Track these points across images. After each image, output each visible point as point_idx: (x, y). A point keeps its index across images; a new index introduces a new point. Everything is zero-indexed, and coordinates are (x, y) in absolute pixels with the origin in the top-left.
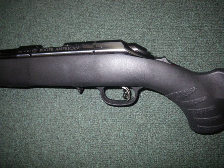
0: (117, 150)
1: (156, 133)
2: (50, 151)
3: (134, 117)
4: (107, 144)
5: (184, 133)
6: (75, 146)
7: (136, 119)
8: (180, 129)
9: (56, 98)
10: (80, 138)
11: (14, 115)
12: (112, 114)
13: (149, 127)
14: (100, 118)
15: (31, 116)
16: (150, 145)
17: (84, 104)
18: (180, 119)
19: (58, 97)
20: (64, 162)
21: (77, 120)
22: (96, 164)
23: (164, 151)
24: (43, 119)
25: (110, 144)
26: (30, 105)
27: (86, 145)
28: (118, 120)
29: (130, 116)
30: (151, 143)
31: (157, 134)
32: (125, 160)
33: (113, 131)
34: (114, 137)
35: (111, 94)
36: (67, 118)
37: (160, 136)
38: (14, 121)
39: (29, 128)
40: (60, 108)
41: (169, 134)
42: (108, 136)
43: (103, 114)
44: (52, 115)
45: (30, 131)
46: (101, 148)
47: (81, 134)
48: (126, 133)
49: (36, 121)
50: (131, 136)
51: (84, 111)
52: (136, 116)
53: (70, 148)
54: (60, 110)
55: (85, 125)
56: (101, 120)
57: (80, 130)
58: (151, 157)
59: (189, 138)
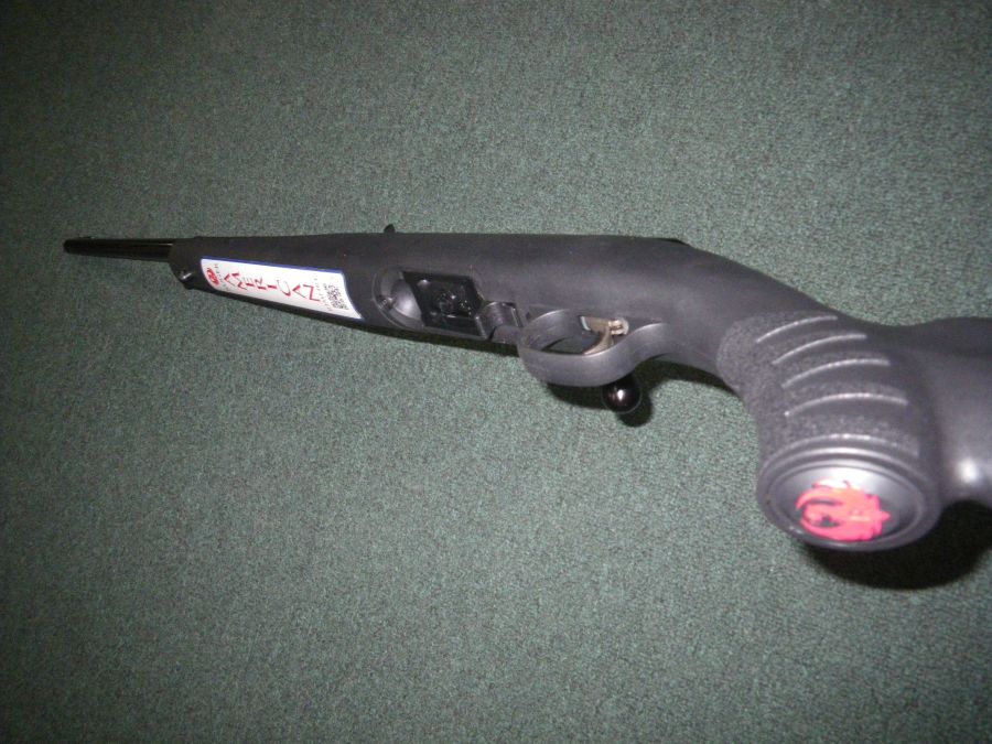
0: (667, 684)
1: (778, 680)
2: (512, 627)
3: (736, 620)
4: (650, 662)
5: (853, 709)
6: (574, 637)
7: (740, 626)
8: (844, 693)
9: (559, 504)
10: (588, 622)
11: (449, 513)
12: (684, 593)
13: (765, 657)
14: (651, 592)
15: (489, 528)
16: (753, 702)
17: (622, 543)
18: (853, 668)
19: (564, 505)
20: (538, 664)
21: (594, 578)
22: (609, 697)
23: (784, 734)
24: (515, 546)
25: (656, 664)
26: (493, 500)
27: (599, 646)
28: (692, 613)
29: (726, 613)
30: (758, 699)
31: (779, 684)
32: (680, 715)
33: (672, 635)
34: (669, 650)
35: (697, 542)
36: (573, 563)
37: (785, 691)
38: (447, 525)
39: (477, 556)
40: (563, 534)
41: (812, 696)
42: (657, 643)
43: (662, 584)
44: (539, 543)
45: (477, 565)
46: (631, 664)
47: (594, 613)
48: (702, 652)
49: (498, 545)
50: (713, 663)
51: (619, 562)
52: (740, 618)
53: (559, 637)
54: (562, 538)
55: (611, 596)
56: (652, 598)
57: (596, 603)
58: (746, 734)
59: (861, 729)
